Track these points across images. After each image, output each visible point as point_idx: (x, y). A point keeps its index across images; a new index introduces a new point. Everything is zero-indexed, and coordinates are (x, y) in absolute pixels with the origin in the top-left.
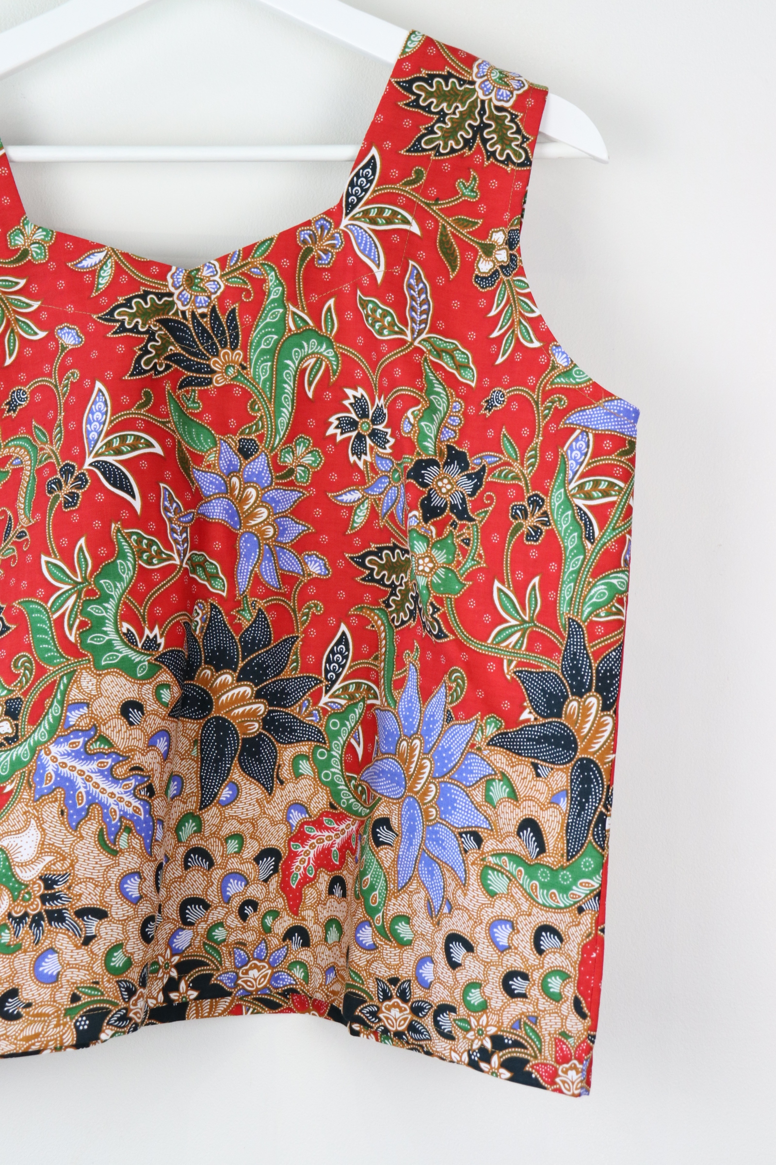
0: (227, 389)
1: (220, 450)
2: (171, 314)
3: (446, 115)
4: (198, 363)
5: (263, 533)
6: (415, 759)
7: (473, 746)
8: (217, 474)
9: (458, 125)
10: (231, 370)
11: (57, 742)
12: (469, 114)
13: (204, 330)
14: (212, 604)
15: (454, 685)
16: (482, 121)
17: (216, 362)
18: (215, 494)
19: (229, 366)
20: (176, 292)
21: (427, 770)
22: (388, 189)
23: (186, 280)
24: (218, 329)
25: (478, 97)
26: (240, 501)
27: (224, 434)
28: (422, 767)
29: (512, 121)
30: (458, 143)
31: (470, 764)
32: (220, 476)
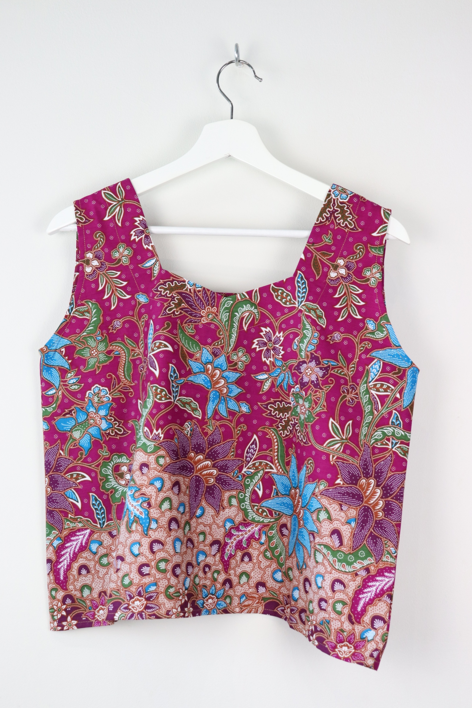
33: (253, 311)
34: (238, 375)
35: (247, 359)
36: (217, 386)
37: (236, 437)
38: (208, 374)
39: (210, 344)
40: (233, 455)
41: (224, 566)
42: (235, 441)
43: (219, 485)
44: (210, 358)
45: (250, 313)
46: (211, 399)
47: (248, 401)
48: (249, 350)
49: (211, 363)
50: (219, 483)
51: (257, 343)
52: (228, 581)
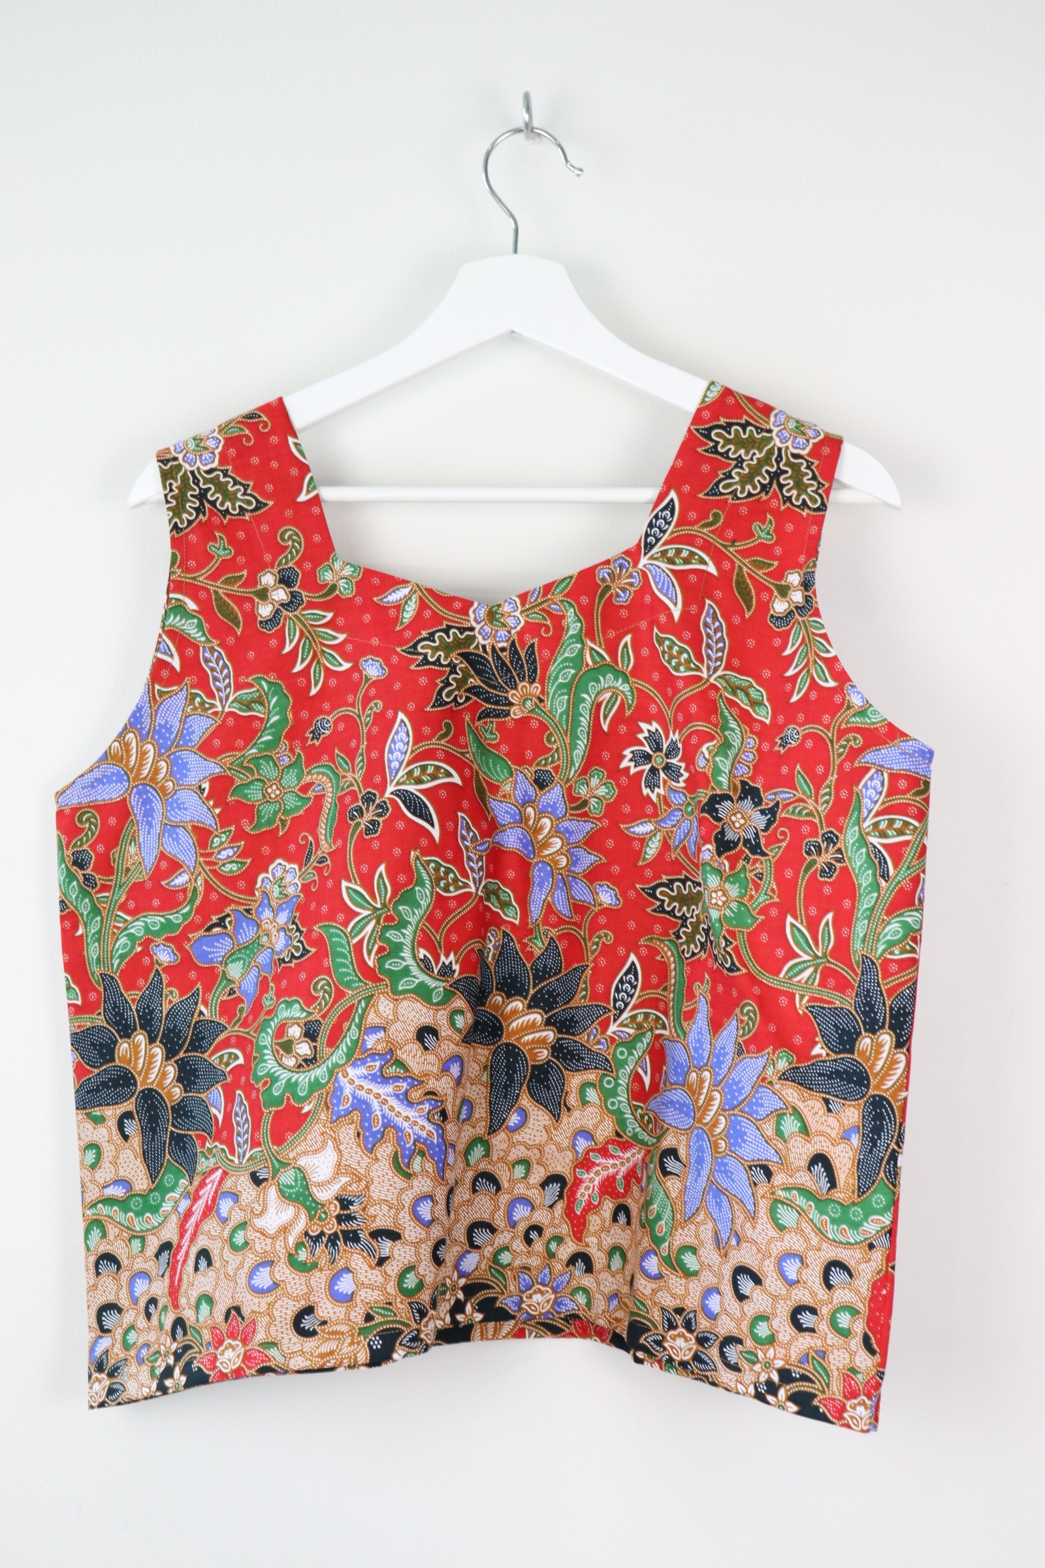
0: (525, 721)
1: (516, 780)
2: (472, 647)
3: (743, 461)
4: (497, 696)
5: (557, 862)
6: (705, 1091)
7: (764, 1079)
8: (512, 804)
9: (755, 471)
10: (529, 703)
11: (354, 1065)
12: (767, 460)
13: (504, 664)
14: (504, 932)
15: (746, 1018)
16: (778, 468)
17: (514, 695)
18: (509, 823)
19: (526, 699)
20: (478, 627)
21: (717, 1103)
22: (686, 530)
23: (488, 615)
24: (517, 663)
25: (775, 445)
26: (534, 831)
27: (520, 765)
28: (712, 1099)
29: (808, 467)
30: (755, 488)
31: (761, 1098)
32: (515, 806)
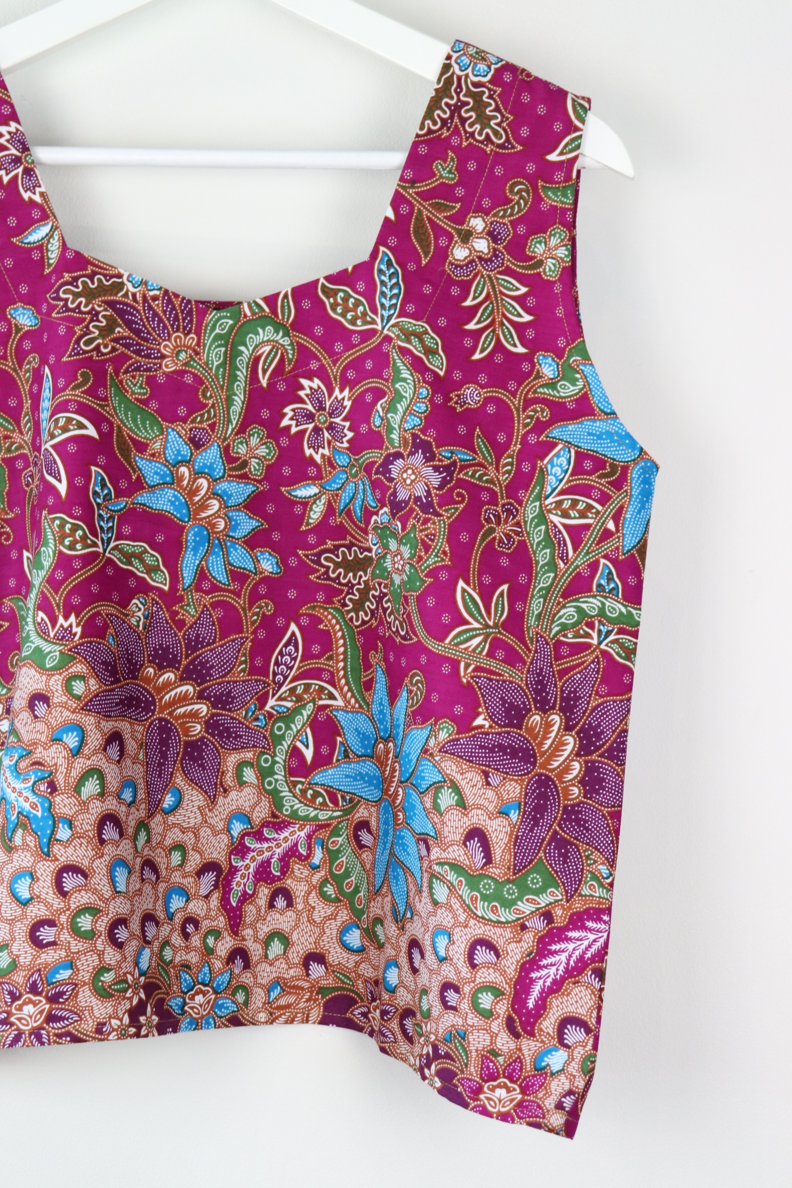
33: (281, 341)
34: (250, 489)
35: (270, 451)
36: (204, 515)
37: (251, 630)
38: (181, 487)
39: (184, 420)
40: (243, 670)
41: (230, 919)
42: (247, 638)
43: (214, 737)
44: (186, 450)
45: (273, 347)
46: (191, 545)
47: (274, 547)
48: (274, 431)
49: (186, 462)
50: (213, 736)
51: (291, 414)
52: (239, 954)
